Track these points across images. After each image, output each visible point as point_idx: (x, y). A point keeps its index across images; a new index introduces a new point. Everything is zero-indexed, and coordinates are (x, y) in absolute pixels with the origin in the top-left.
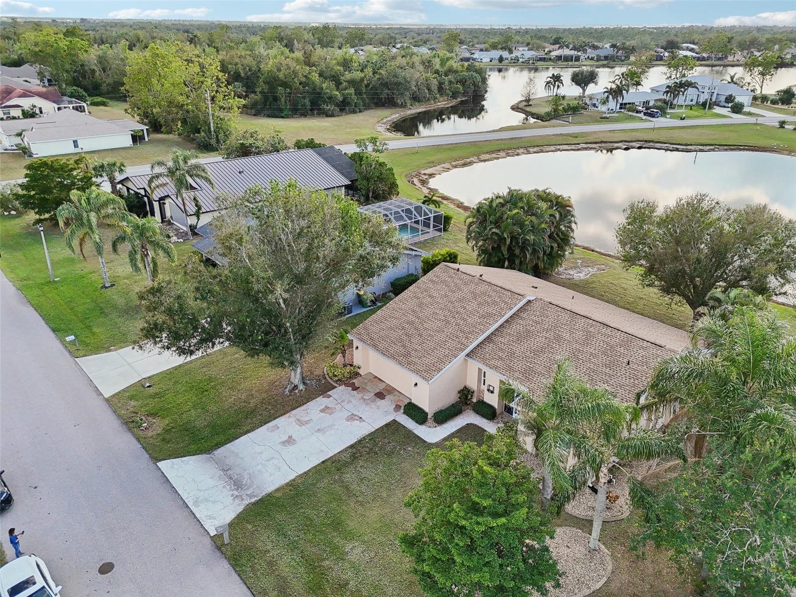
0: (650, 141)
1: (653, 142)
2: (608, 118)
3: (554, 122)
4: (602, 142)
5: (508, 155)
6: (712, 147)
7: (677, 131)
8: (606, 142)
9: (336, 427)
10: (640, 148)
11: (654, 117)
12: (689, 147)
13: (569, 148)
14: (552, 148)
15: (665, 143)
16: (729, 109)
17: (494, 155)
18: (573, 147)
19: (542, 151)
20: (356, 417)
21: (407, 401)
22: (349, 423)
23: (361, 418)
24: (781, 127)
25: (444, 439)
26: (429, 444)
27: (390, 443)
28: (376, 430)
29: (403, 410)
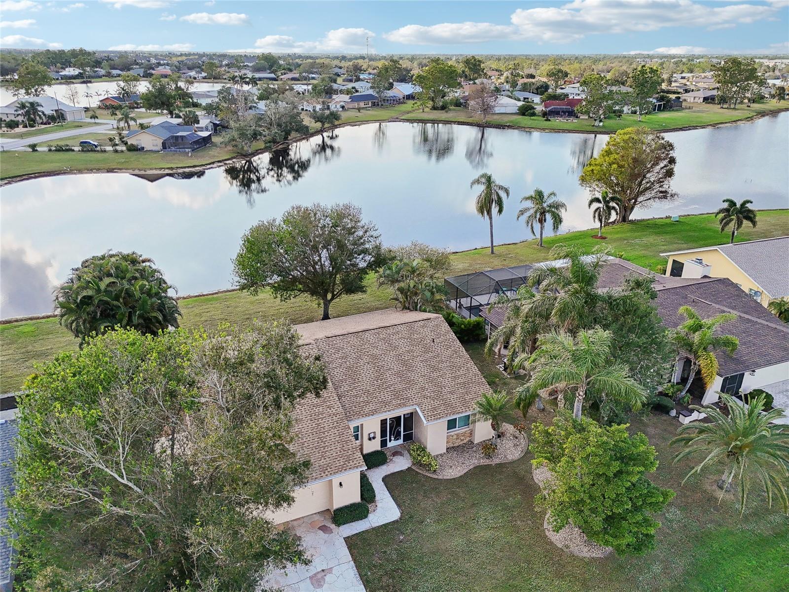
20: (319, 576)
21: (317, 517)
22: (325, 586)
23: (323, 570)
24: (34, 150)
25: (399, 506)
26: (400, 519)
27: (385, 552)
28: (355, 560)
29: (334, 525)
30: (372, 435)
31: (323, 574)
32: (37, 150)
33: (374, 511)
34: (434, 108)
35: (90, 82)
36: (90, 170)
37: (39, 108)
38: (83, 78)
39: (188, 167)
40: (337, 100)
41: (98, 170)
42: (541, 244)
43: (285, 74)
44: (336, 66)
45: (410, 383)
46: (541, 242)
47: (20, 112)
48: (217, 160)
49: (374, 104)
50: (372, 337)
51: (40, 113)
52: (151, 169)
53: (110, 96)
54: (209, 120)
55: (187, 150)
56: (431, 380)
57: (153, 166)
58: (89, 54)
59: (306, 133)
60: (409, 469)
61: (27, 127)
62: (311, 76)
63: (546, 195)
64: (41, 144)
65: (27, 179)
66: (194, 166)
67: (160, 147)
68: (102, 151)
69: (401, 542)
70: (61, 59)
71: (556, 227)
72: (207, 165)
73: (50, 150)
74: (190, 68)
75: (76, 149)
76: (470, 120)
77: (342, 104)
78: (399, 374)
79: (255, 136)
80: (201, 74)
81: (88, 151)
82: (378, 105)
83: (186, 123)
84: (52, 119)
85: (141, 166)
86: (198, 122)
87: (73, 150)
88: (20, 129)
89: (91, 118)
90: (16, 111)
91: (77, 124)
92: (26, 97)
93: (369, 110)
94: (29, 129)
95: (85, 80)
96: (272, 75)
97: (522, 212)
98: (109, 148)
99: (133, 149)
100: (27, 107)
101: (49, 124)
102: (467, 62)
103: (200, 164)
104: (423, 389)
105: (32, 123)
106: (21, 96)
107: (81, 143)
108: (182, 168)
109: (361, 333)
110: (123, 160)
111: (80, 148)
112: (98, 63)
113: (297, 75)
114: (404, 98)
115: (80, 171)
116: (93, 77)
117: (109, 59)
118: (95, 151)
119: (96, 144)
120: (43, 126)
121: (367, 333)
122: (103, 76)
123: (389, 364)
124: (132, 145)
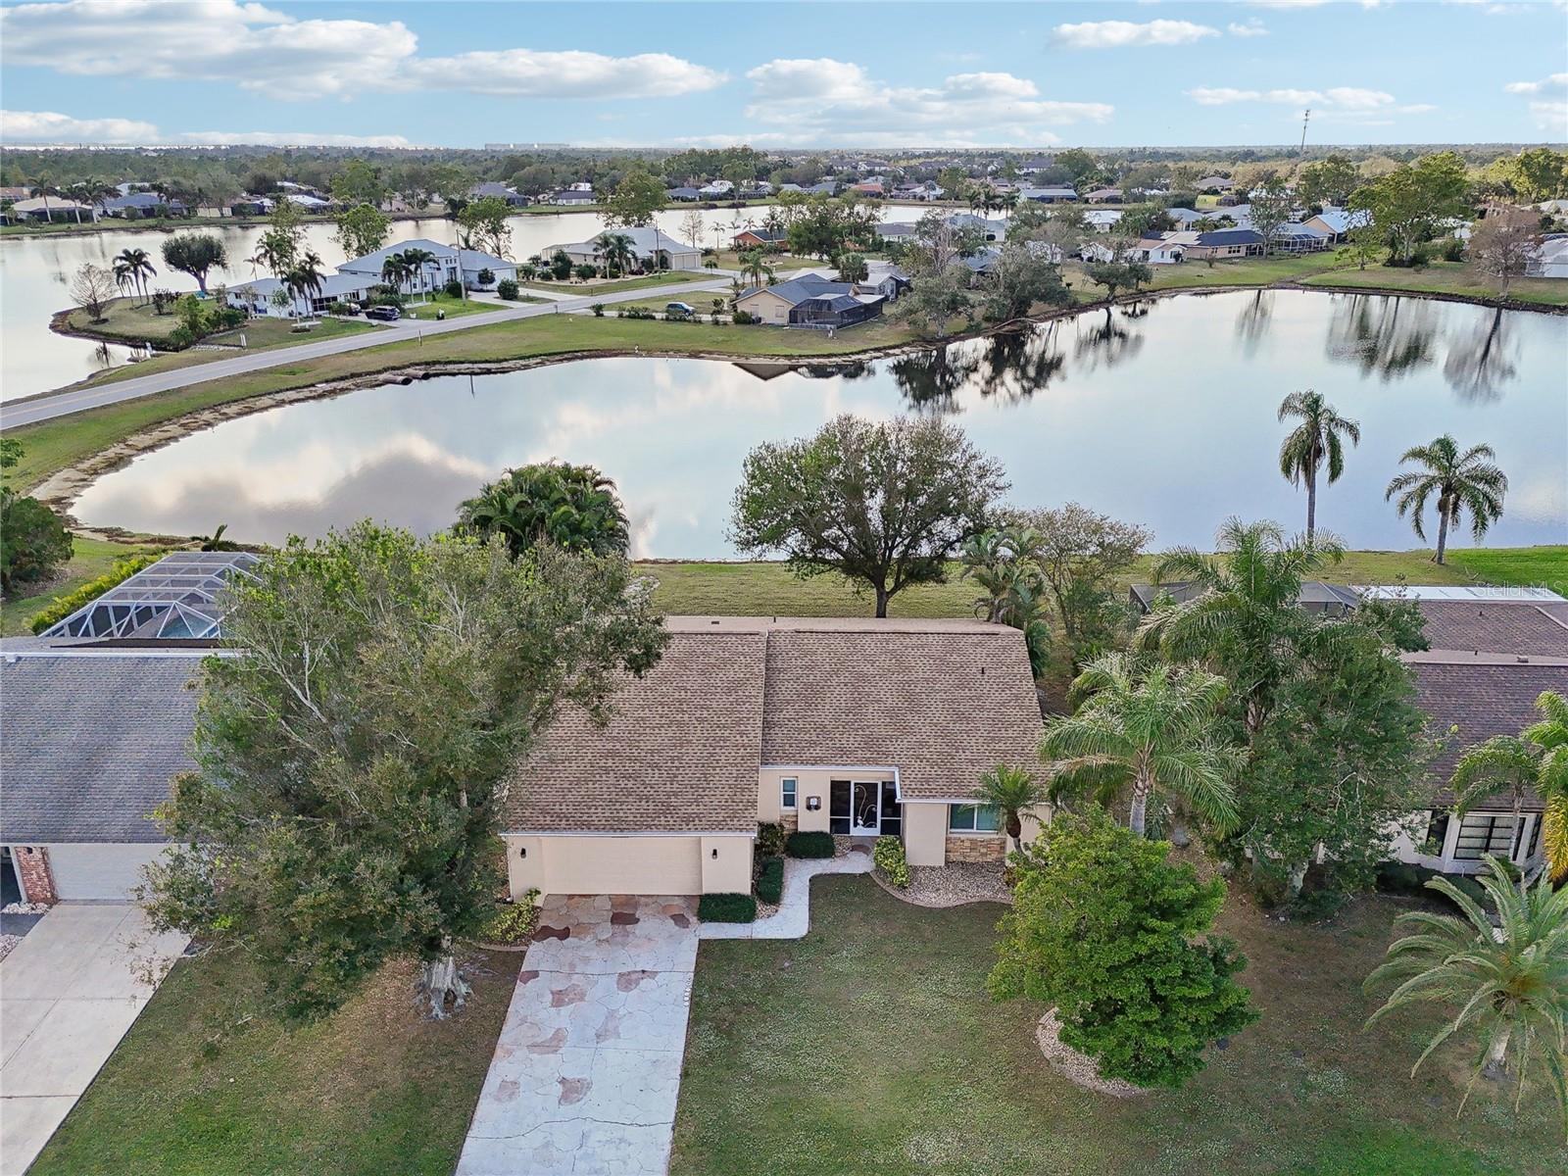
0: (434, 363)
1: (439, 363)
2: (309, 330)
3: (200, 349)
4: (353, 376)
5: (188, 430)
6: (539, 360)
7: (458, 339)
8: (360, 375)
9: (622, 1012)
10: (426, 377)
11: (389, 319)
12: (505, 365)
13: (301, 395)
14: (266, 401)
15: (462, 363)
16: (498, 295)
17: (156, 435)
18: (306, 393)
19: (251, 411)
20: (634, 976)
21: (678, 902)
22: (635, 992)
23: (643, 971)
24: (599, 315)
25: (812, 919)
26: (803, 939)
27: (748, 976)
28: (697, 973)
29: (695, 918)
30: (814, 802)
31: (640, 975)
32: (602, 315)
33: (769, 916)
34: (1392, 263)
35: (744, 206)
36: (665, 352)
37: (630, 248)
38: (734, 197)
39: (818, 356)
40: (1169, 241)
41: (678, 352)
42: (1440, 558)
43: (1098, 189)
44: (1217, 172)
45: (905, 730)
46: (1441, 554)
47: (600, 253)
48: (873, 347)
49: (1251, 252)
50: (873, 644)
51: (629, 255)
52: (758, 356)
53: (753, 229)
54: (889, 275)
55: (828, 326)
56: (944, 734)
57: (763, 352)
58: (757, 156)
59: (1070, 306)
60: (866, 875)
61: (606, 277)
62: (1148, 193)
63: (1461, 451)
64: (611, 307)
65: (569, 360)
66: (829, 356)
67: (785, 320)
68: (695, 321)
69: (783, 970)
70: (708, 164)
71: (1480, 525)
72: (852, 353)
73: (621, 316)
74: (920, 181)
75: (658, 316)
76: (1470, 291)
77: (1176, 249)
78: (891, 713)
79: (954, 305)
80: (934, 189)
81: (675, 320)
82: (1261, 253)
83: (844, 279)
84: (648, 265)
85: (743, 350)
86: (865, 277)
87: (653, 318)
88: (597, 281)
89: (707, 266)
90: (595, 250)
91: (684, 276)
92: (624, 227)
93: (1235, 263)
94: (609, 280)
95: (735, 202)
96: (1071, 193)
97: (1399, 484)
98: (707, 318)
99: (743, 320)
100: (612, 243)
101: (642, 273)
102: (1526, 162)
103: (841, 352)
104: (922, 744)
105: (615, 271)
106: (615, 226)
107: (670, 306)
108: (807, 356)
109: (856, 635)
110: (720, 338)
111: (664, 315)
112: (763, 174)
113: (1119, 193)
114: (1331, 240)
115: (650, 353)
116: (750, 197)
117: (785, 165)
118: (685, 320)
119: (691, 308)
120: (631, 277)
121: (868, 638)
122: (769, 194)
123: (882, 692)
124: (743, 312)
